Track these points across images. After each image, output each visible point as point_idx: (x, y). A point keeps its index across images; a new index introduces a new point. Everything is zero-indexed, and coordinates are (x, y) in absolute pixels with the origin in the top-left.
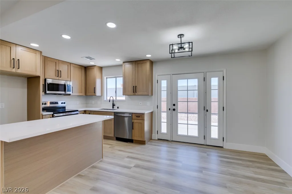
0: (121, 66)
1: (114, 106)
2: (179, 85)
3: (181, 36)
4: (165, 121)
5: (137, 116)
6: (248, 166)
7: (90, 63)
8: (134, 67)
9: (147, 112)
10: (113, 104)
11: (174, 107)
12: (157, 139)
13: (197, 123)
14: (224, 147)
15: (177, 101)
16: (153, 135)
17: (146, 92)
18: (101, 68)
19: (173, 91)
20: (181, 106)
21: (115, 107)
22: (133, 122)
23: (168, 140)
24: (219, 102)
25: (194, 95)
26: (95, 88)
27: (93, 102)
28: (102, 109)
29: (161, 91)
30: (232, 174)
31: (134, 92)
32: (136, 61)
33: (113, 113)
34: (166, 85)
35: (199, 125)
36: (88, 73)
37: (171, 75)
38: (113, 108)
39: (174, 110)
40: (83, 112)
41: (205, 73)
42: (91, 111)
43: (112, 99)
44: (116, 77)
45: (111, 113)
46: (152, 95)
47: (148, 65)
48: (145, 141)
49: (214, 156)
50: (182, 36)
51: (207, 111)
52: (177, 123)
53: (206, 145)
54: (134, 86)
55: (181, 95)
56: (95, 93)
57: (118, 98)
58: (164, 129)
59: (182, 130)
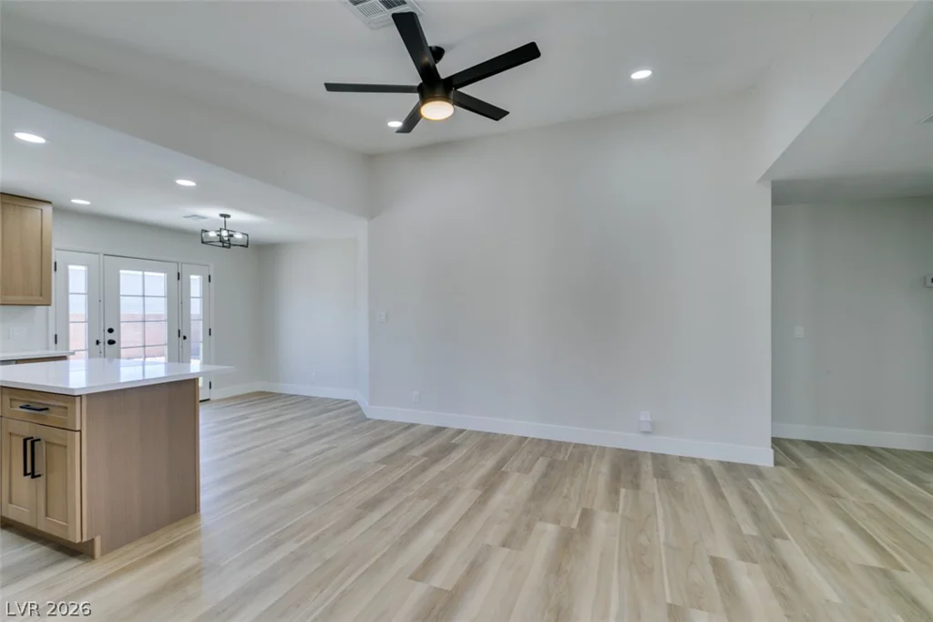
3: (225, 216)
11: (110, 336)
14: (212, 399)
15: (119, 322)
17: (41, 295)
20: (128, 335)
24: (204, 319)
29: (67, 294)
37: (101, 255)
39: (111, 342)
41: (179, 264)
51: (185, 338)
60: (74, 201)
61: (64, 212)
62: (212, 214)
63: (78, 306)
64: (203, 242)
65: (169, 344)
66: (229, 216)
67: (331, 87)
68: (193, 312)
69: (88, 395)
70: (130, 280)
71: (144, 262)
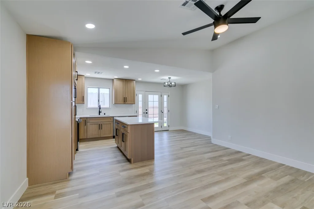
10: (99, 111)
11: (146, 112)
14: (169, 130)
15: (148, 108)
17: (133, 102)
19: (145, 102)
20: (150, 111)
24: (167, 108)
25: (157, 104)
26: (83, 97)
29: (138, 101)
31: (124, 102)
32: (125, 80)
33: (113, 117)
34: (141, 98)
37: (145, 92)
38: (99, 114)
39: (147, 113)
41: (161, 93)
42: (87, 118)
44: (99, 88)
45: (110, 118)
46: (135, 104)
49: (165, 135)
51: (163, 112)
53: (162, 131)
54: (124, 98)
55: (150, 104)
56: (83, 101)
60: (139, 79)
61: (138, 82)
62: (166, 78)
63: (140, 104)
64: (164, 86)
65: (159, 114)
66: (170, 78)
67: (184, 34)
68: (164, 105)
69: (131, 125)
70: (151, 97)
71: (154, 92)
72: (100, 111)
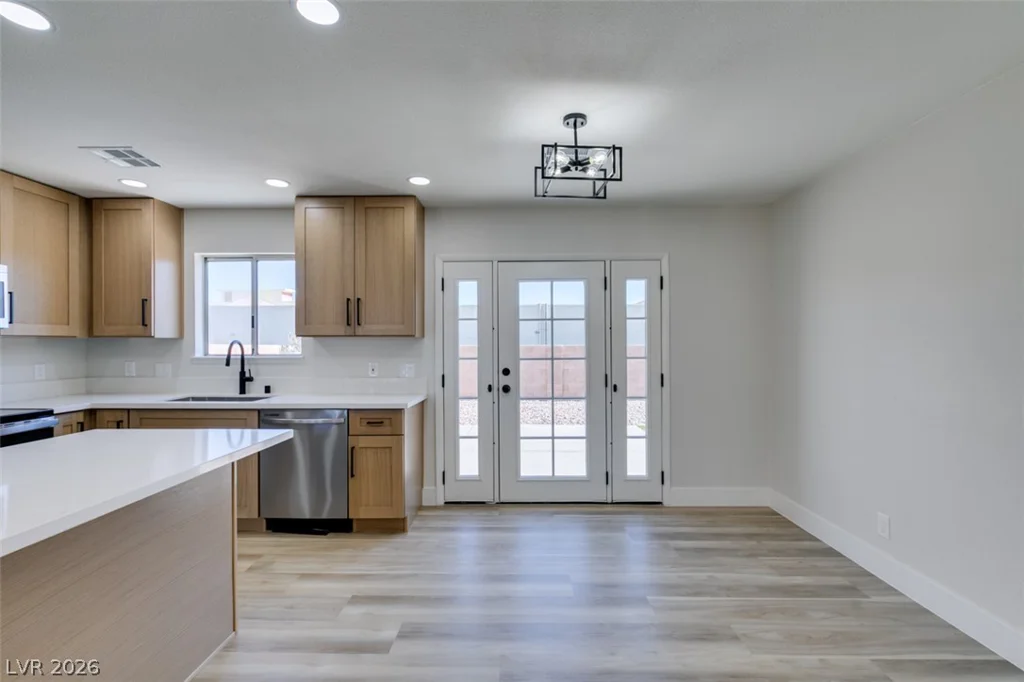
0: (286, 210)
1: (247, 383)
2: (522, 302)
3: (576, 119)
4: (474, 430)
5: (368, 423)
6: (752, 554)
7: (124, 182)
8: (349, 219)
9: (410, 402)
10: (242, 373)
11: (505, 380)
12: (441, 502)
13: (581, 430)
14: (666, 503)
15: (517, 360)
16: (425, 488)
17: (403, 323)
18: (177, 214)
19: (500, 322)
20: (529, 375)
21: (255, 389)
22: (353, 448)
23: (483, 503)
24: (650, 357)
25: (573, 337)
26: (145, 304)
27: (132, 367)
28: (187, 399)
29: (456, 319)
30: (730, 590)
31: (348, 324)
32: (356, 198)
33: (256, 413)
34: (474, 301)
35: (590, 437)
36: (101, 228)
37: (495, 263)
38: (243, 390)
39: (506, 389)
40: (81, 418)
41: (608, 263)
42: (128, 410)
43: (236, 350)
44: (254, 260)
45: (243, 415)
46: (423, 336)
47: (410, 215)
48: (404, 520)
50: (579, 120)
51: (615, 388)
52: (516, 438)
53: (612, 503)
54: (348, 300)
55: (529, 337)
56: (144, 324)
57: (265, 350)
58: (469, 462)
59: (534, 462)
65: (589, 397)
66: (583, 118)
68: (630, 344)
71: (556, 266)
72: (247, 375)
